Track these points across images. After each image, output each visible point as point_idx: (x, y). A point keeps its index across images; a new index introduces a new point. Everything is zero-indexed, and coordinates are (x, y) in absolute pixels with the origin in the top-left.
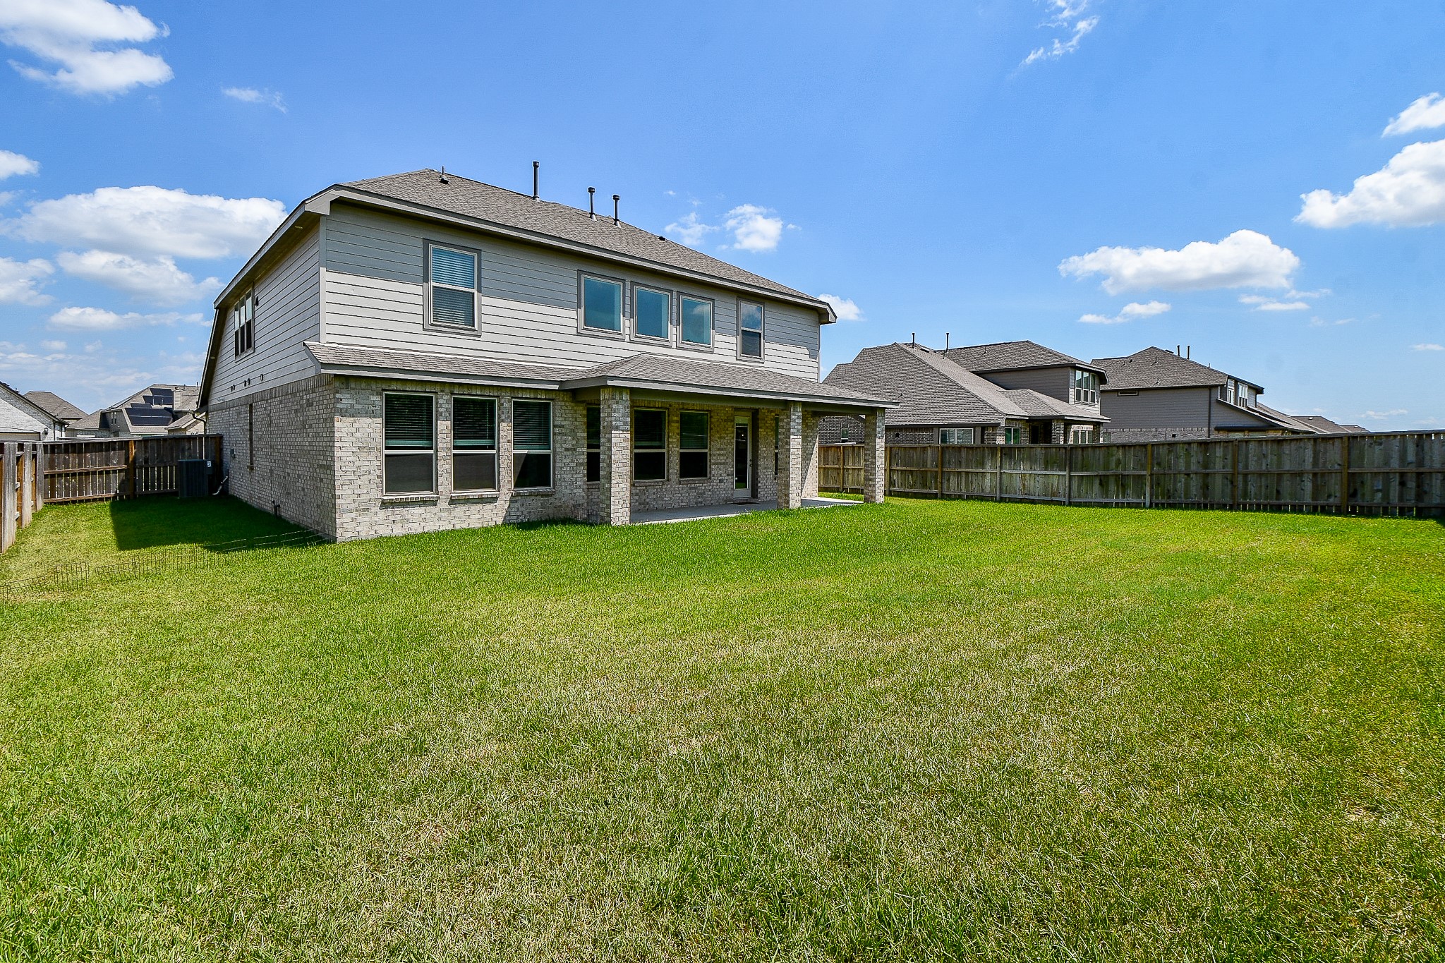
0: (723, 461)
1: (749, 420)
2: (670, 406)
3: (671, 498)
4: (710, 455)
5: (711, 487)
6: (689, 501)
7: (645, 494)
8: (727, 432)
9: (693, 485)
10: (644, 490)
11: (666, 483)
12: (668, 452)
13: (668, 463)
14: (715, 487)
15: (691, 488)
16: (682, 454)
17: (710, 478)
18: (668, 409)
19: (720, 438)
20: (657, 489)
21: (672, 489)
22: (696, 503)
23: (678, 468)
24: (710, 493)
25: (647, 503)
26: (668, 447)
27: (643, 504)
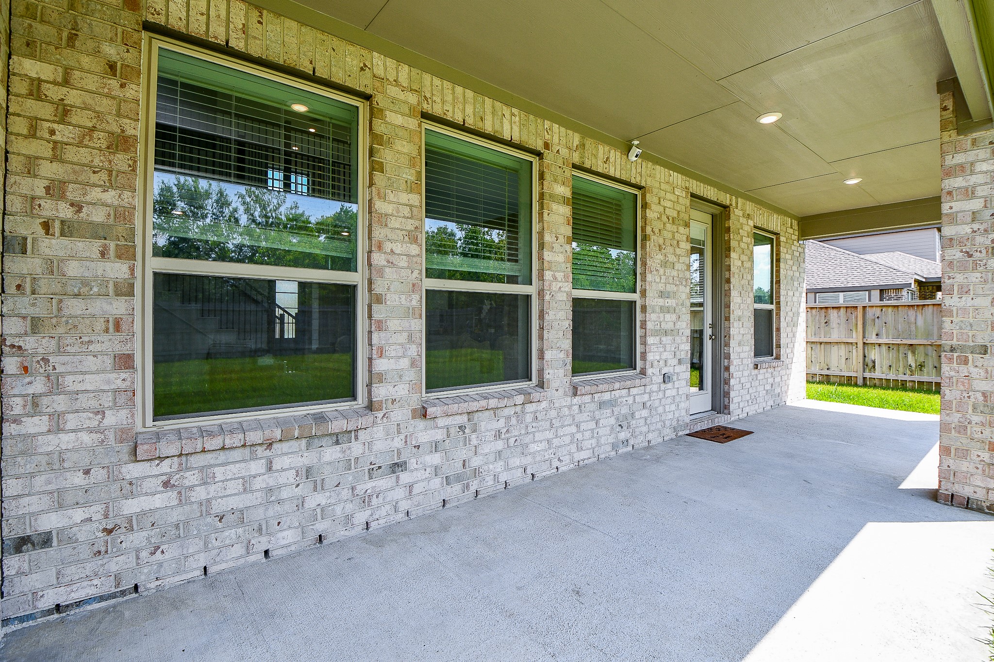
0: (670, 326)
1: (706, 231)
2: (547, 146)
3: (549, 441)
4: (644, 309)
5: (646, 397)
6: (599, 445)
7: (466, 441)
8: (678, 251)
9: (607, 396)
10: (462, 428)
11: (536, 396)
12: (541, 293)
13: (542, 328)
14: (654, 396)
15: (601, 405)
16: (577, 303)
17: (643, 372)
18: (539, 154)
19: (664, 264)
20: (508, 418)
21: (553, 413)
22: (614, 447)
23: (567, 344)
24: (645, 413)
25: (476, 472)
26: (541, 277)
27: (459, 478)
